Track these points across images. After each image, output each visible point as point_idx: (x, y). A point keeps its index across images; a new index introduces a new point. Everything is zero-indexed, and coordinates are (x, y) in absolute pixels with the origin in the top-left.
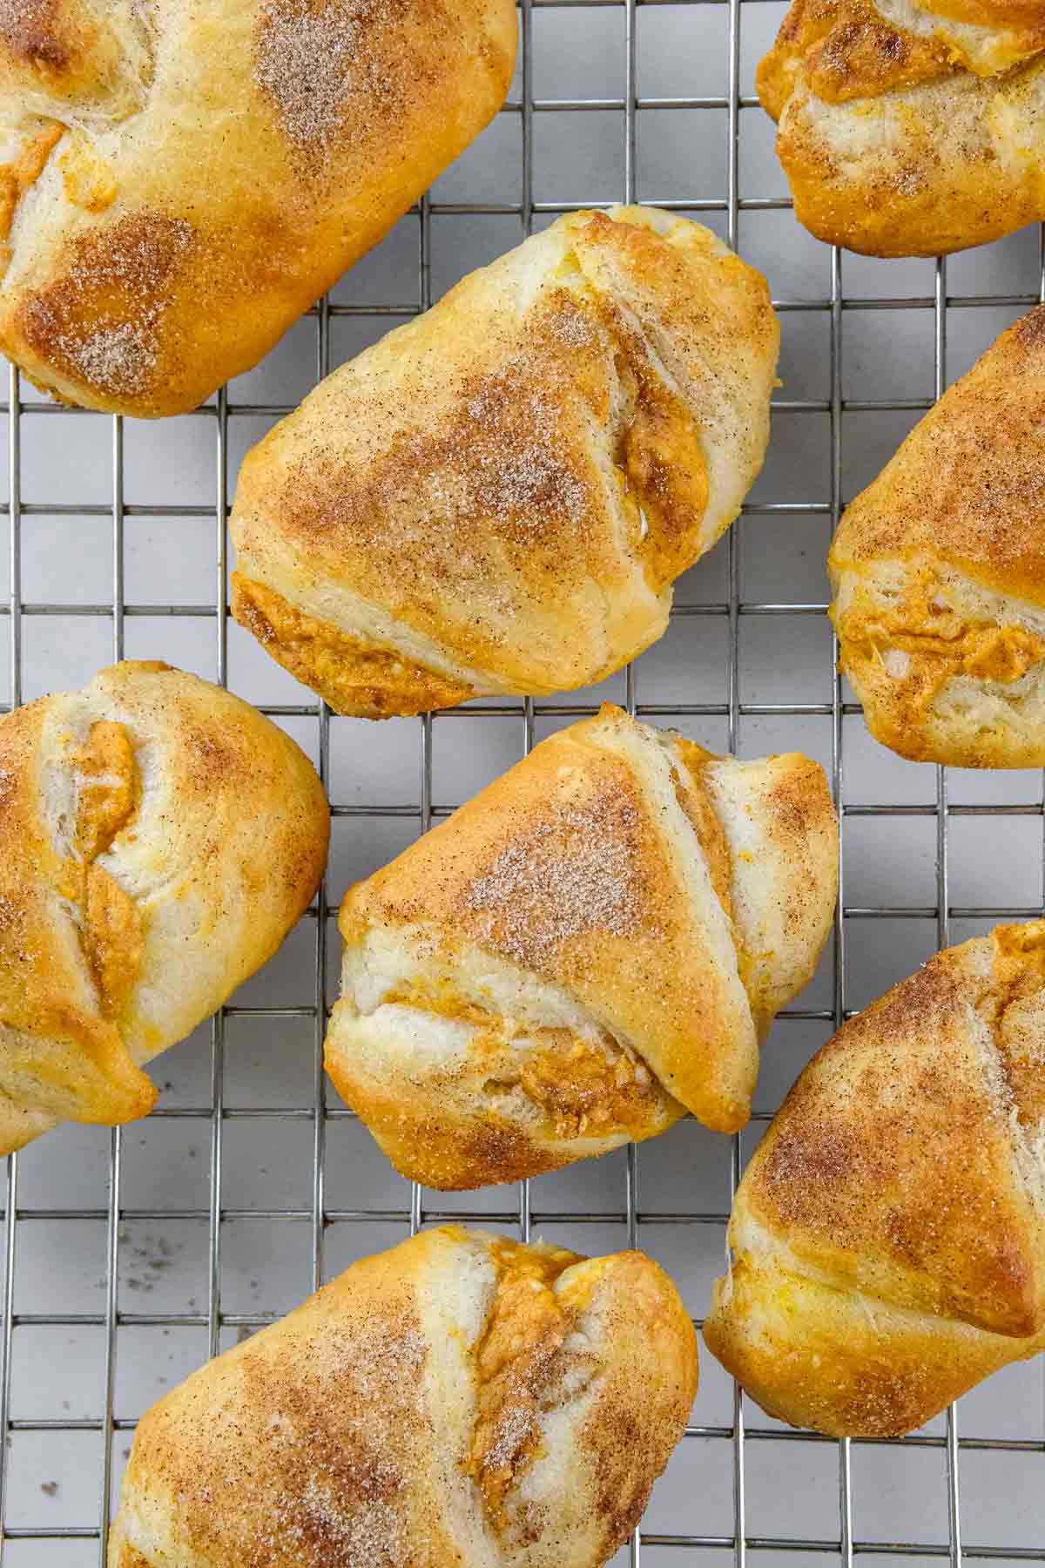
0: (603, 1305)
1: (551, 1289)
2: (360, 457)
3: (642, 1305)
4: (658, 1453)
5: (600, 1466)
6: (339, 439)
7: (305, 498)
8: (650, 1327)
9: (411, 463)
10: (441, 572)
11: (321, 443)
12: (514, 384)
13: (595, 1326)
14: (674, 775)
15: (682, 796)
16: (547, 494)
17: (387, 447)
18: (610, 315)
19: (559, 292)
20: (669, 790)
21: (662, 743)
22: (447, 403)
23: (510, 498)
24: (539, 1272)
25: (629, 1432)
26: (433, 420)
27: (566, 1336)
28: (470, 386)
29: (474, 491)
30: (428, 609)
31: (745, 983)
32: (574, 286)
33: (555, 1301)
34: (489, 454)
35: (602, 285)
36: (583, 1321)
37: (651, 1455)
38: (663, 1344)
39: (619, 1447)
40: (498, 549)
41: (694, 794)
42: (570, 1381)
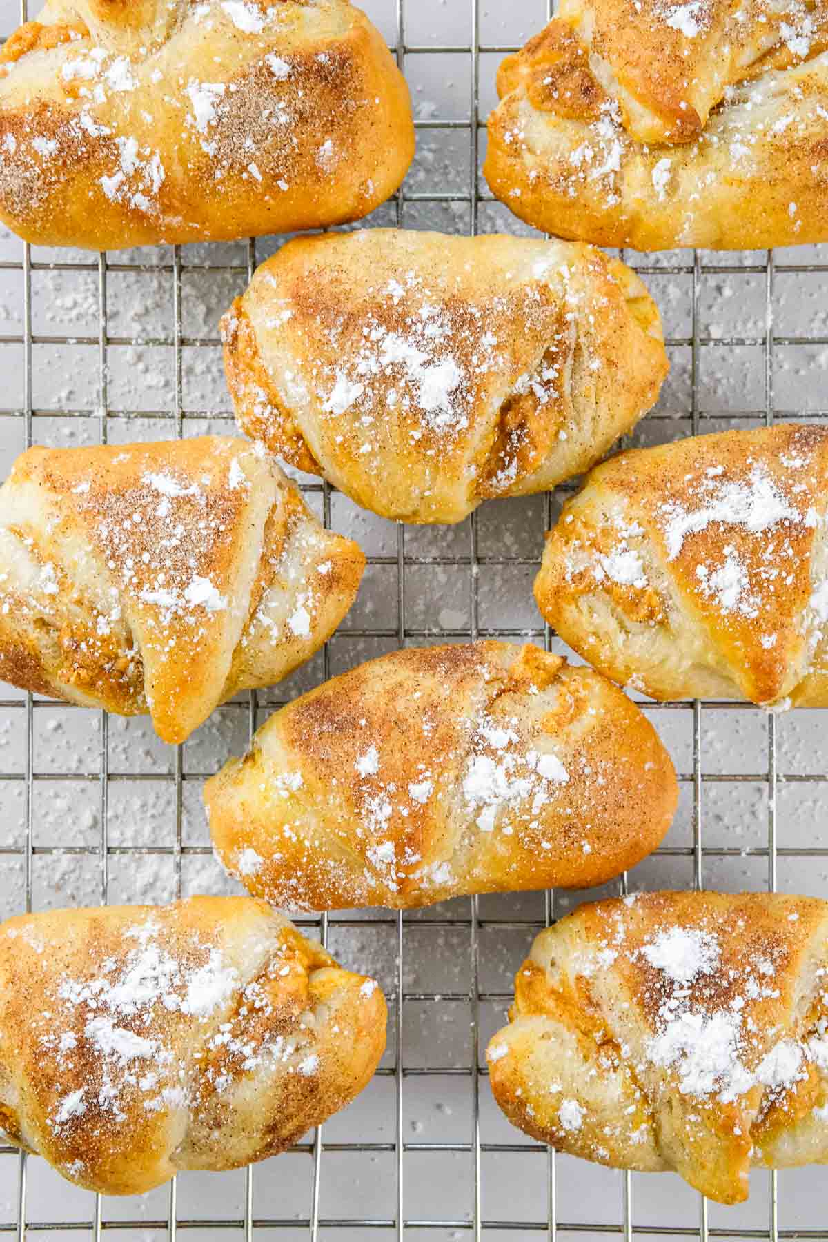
0: (336, 1005)
1: (309, 976)
3: (360, 1016)
4: (322, 1112)
5: (282, 1103)
6: (356, 271)
8: (359, 1032)
11: (345, 266)
13: (326, 1015)
14: (274, 508)
15: (269, 524)
20: (265, 516)
21: (280, 485)
24: (306, 962)
25: (312, 1091)
27: (302, 1011)
31: (234, 659)
33: (308, 985)
36: (319, 1007)
37: (317, 1111)
38: (361, 1046)
39: (300, 1097)
41: (278, 528)
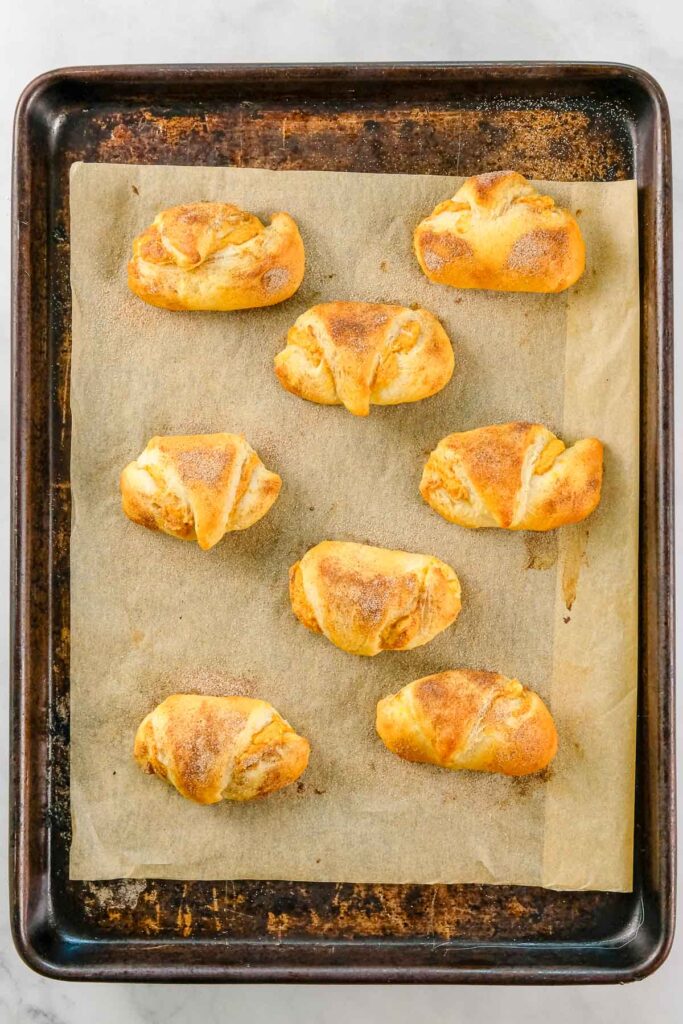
2: (345, 569)
6: (344, 560)
7: (326, 565)
9: (352, 580)
10: (338, 607)
12: (387, 584)
16: (374, 612)
17: (352, 572)
18: (422, 590)
19: (415, 575)
22: (371, 575)
23: (365, 605)
26: (366, 576)
28: (379, 576)
29: (360, 598)
30: (329, 611)
32: (420, 576)
34: (370, 594)
35: (427, 584)
40: (354, 613)
42: (273, 758)
